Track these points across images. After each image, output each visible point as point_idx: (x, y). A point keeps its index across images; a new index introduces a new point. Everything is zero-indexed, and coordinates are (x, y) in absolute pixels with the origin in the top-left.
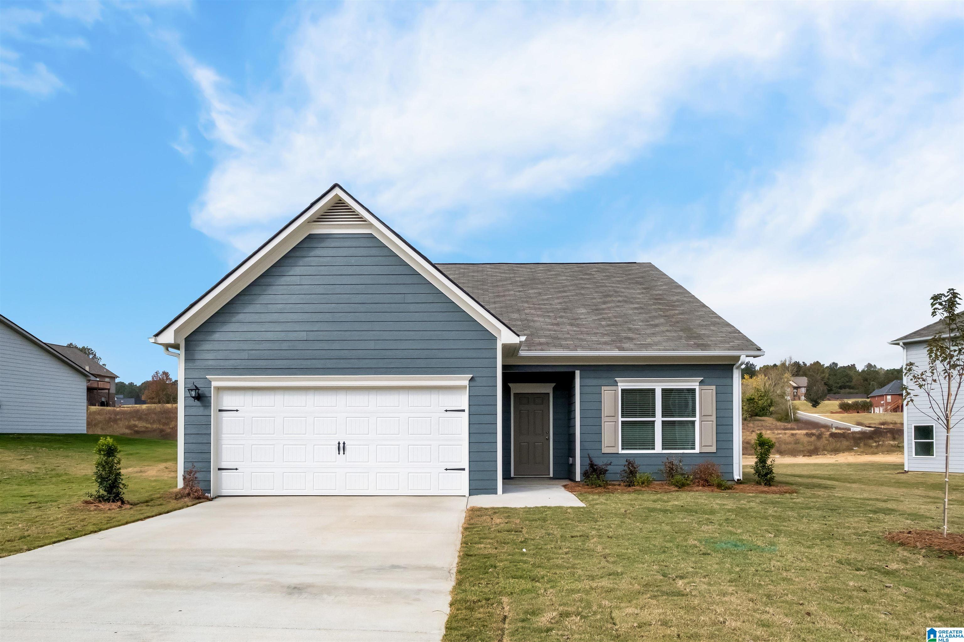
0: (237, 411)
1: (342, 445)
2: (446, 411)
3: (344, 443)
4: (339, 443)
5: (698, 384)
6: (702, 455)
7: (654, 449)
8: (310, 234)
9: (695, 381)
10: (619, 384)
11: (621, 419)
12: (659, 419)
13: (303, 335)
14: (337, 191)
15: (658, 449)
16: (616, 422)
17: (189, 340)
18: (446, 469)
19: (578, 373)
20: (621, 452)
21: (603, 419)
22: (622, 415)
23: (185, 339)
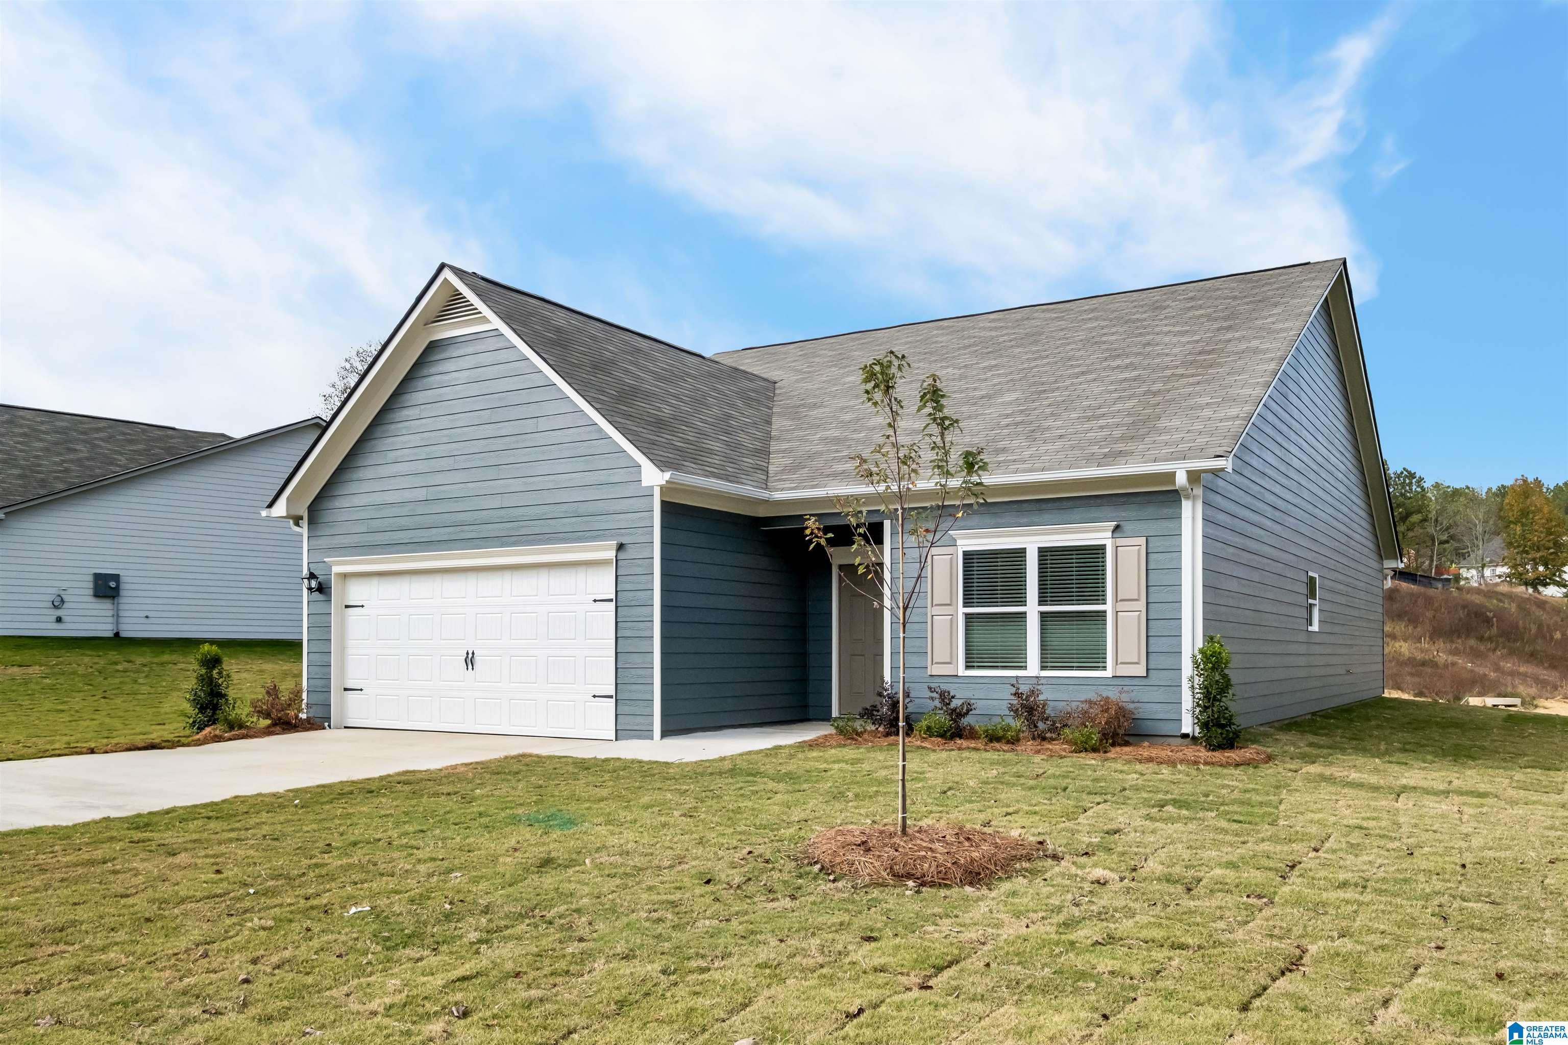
0: (363, 606)
1: (470, 656)
2: (595, 601)
3: (473, 653)
4: (468, 653)
5: (1109, 534)
6: (1119, 682)
7: (1025, 668)
8: (431, 342)
9: (1104, 530)
10: (959, 542)
11: (962, 610)
12: (1032, 609)
13: (421, 494)
14: (447, 274)
15: (1033, 667)
16: (953, 616)
17: (314, 509)
18: (594, 696)
19: (887, 524)
20: (962, 671)
21: (930, 611)
22: (964, 603)
23: (309, 507)
